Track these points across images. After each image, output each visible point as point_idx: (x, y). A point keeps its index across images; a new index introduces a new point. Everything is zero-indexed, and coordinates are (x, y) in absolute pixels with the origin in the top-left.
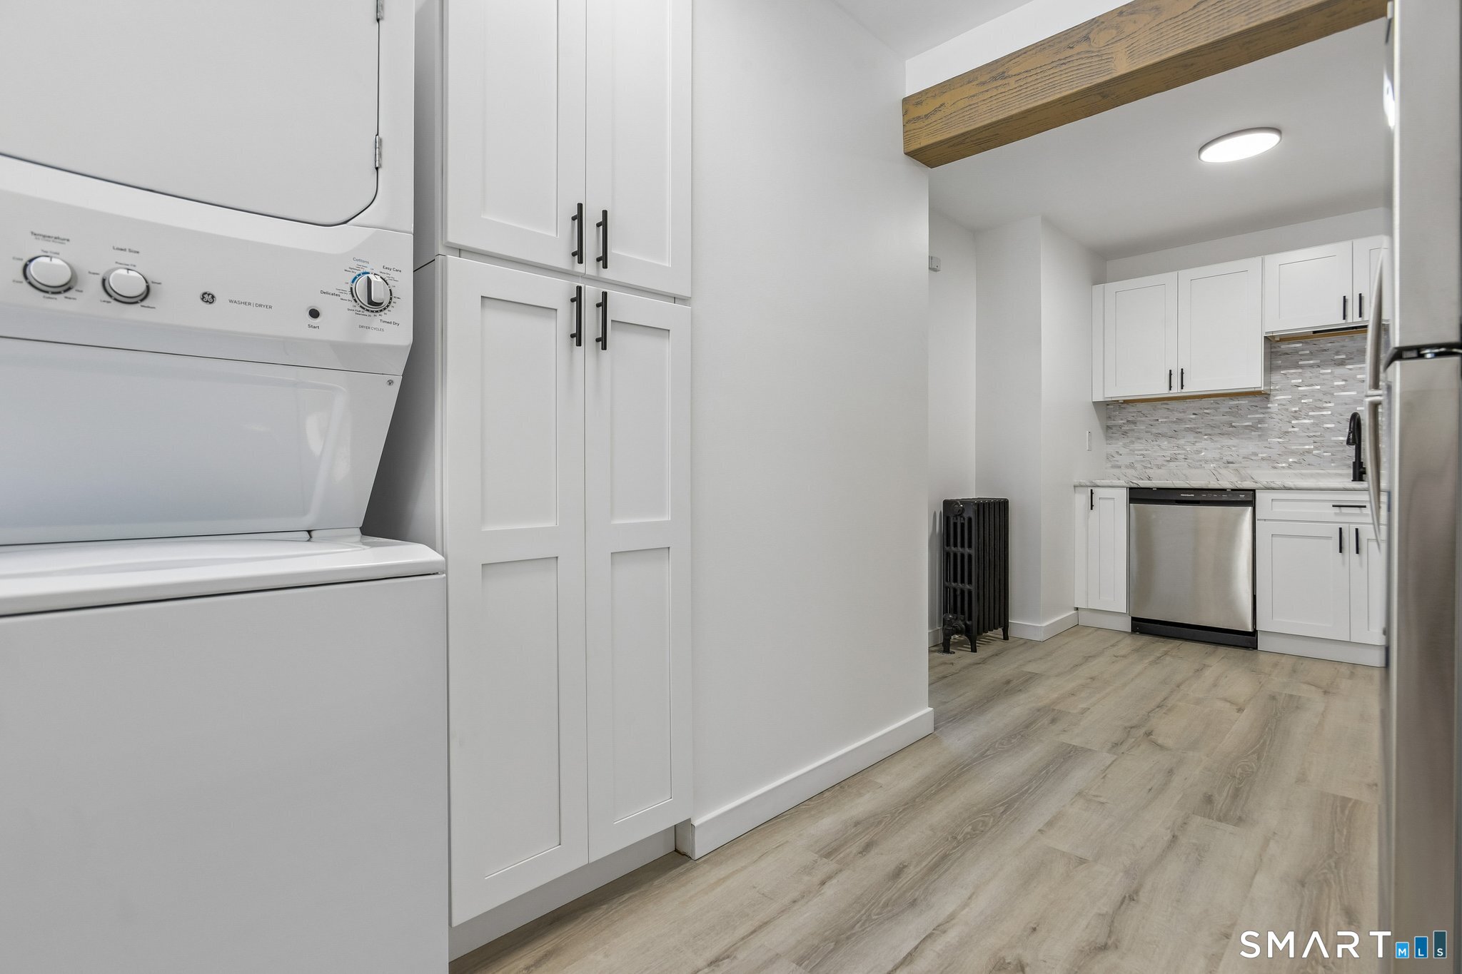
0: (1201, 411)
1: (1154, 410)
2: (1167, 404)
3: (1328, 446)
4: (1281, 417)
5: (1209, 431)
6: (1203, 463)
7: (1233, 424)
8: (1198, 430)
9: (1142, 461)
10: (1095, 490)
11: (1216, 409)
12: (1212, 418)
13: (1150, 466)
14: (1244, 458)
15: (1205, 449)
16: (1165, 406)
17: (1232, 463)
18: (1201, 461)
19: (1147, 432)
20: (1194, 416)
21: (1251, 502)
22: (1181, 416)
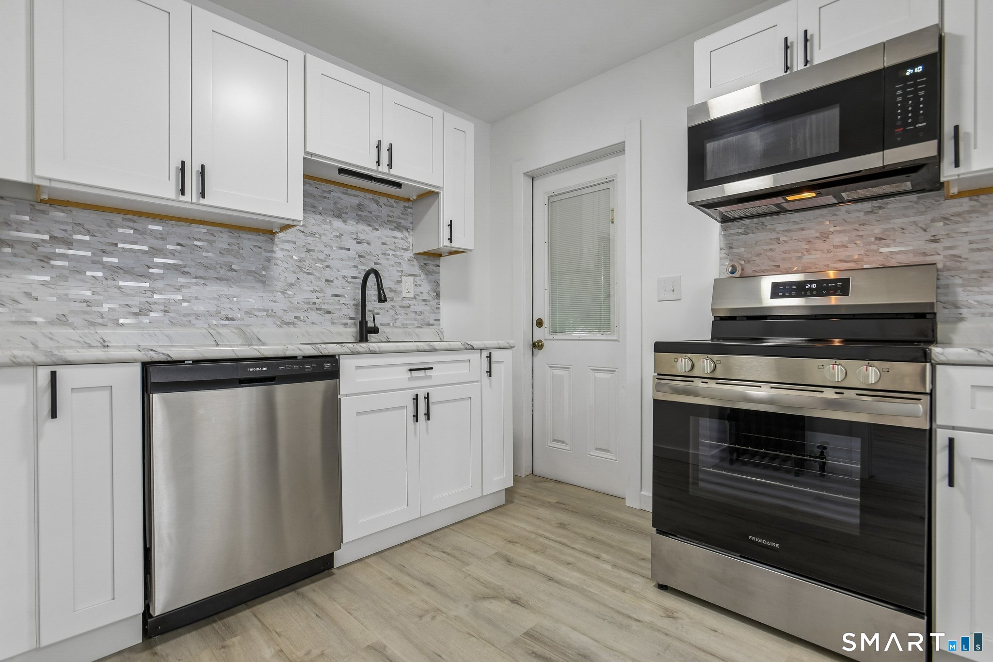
0: (189, 242)
1: (109, 226)
2: (134, 221)
3: (328, 304)
4: (286, 265)
5: (201, 273)
6: (192, 318)
7: (234, 267)
8: (186, 270)
9: (85, 313)
10: (61, 371)
11: (211, 242)
12: (205, 254)
13: (100, 321)
14: (246, 313)
15: (196, 298)
16: (131, 224)
17: (232, 319)
18: (189, 315)
19: (94, 262)
20: (179, 248)
21: (334, 374)
22: (158, 244)
